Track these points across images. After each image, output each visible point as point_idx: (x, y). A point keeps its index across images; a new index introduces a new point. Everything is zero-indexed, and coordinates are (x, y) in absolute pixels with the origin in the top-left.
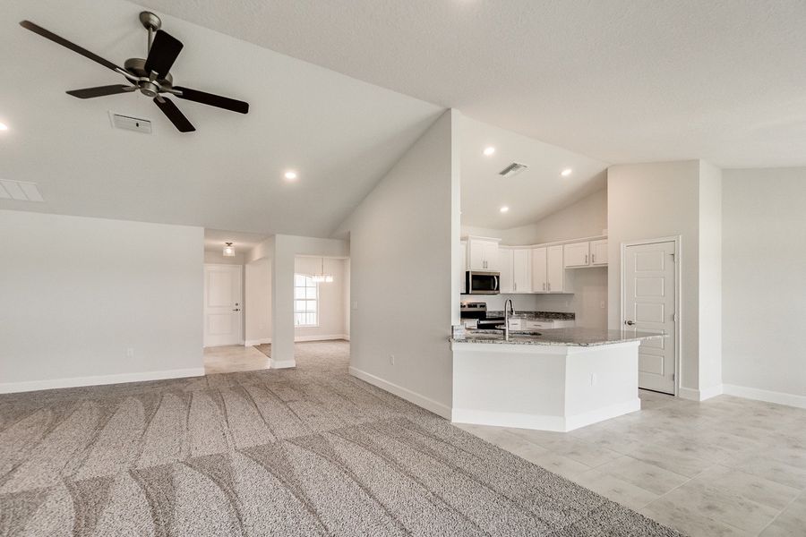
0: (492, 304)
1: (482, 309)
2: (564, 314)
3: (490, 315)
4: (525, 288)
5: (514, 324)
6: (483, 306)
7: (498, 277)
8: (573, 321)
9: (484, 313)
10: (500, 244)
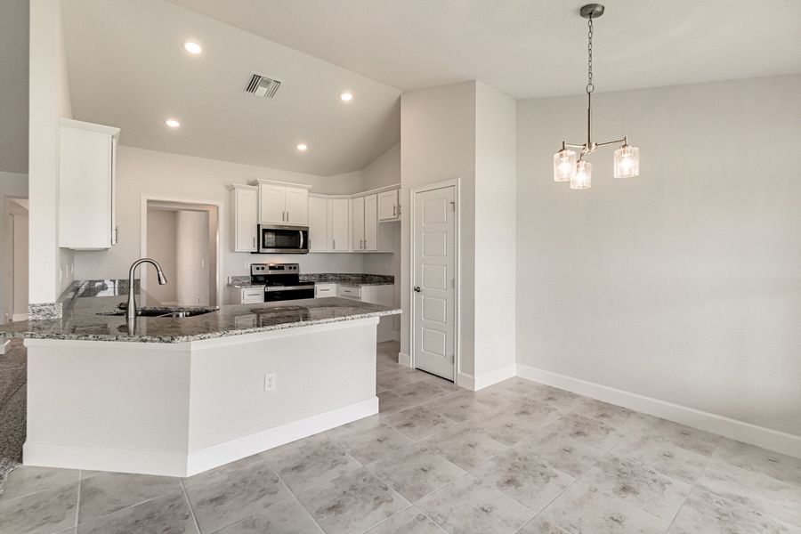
0: (306, 265)
1: (292, 272)
2: (384, 277)
3: (306, 278)
4: (344, 246)
5: (324, 291)
6: (295, 267)
7: (306, 233)
8: (391, 286)
9: (297, 276)
10: (309, 191)
